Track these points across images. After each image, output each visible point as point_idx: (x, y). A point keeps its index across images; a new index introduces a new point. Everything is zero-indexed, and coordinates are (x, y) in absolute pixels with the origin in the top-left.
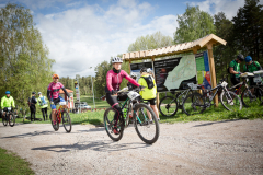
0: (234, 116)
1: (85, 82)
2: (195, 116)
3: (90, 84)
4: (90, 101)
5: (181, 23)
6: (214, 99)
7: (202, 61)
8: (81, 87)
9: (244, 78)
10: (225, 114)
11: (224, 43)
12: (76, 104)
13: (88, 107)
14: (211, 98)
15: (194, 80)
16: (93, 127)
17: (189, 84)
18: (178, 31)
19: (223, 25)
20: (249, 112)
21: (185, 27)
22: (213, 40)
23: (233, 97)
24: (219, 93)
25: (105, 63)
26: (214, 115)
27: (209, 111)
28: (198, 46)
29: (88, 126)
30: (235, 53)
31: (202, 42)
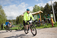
0: (45, 27)
1: (14, 21)
2: (37, 28)
3: (15, 21)
4: (15, 25)
5: (34, 8)
6: (41, 24)
7: (38, 16)
8: (13, 22)
9: (47, 19)
10: (43, 27)
11: (43, 12)
12: (12, 25)
13: (14, 26)
14: (40, 24)
15: (37, 20)
16: (16, 31)
17: (36, 21)
18: (33, 10)
19: (42, 9)
20: (48, 26)
21: (35, 9)
22: (40, 12)
23: (45, 23)
24: (42, 23)
25: (18, 17)
26: (41, 27)
27: (40, 26)
28: (37, 13)
29: (15, 31)
30: (45, 14)
31: (38, 12)
